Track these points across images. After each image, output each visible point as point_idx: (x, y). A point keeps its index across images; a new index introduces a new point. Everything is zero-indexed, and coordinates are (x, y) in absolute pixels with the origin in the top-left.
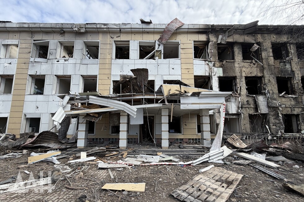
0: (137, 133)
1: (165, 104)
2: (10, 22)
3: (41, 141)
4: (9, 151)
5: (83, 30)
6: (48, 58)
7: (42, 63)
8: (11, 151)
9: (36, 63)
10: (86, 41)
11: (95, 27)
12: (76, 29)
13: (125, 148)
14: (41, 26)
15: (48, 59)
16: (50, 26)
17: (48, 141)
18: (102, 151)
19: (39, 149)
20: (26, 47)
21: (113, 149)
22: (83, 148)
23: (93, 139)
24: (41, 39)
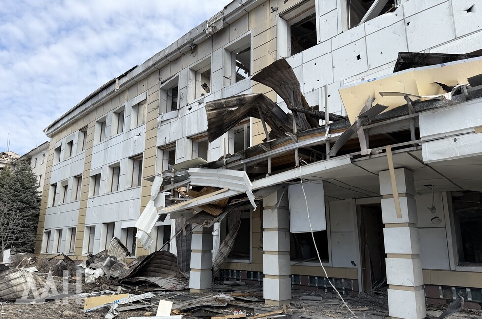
0: (353, 262)
1: (360, 156)
2: (137, 66)
3: (155, 272)
4: (105, 287)
5: (220, 27)
6: (177, 108)
7: (172, 120)
8: (108, 287)
9: (164, 123)
10: (229, 44)
11: (240, 5)
12: (210, 30)
13: (278, 304)
14: (167, 52)
15: (178, 110)
16: (176, 47)
17: (167, 271)
18: (217, 304)
19: (137, 287)
20: (155, 99)
21: (247, 302)
22: (198, 292)
23: (249, 272)
24: (168, 77)
